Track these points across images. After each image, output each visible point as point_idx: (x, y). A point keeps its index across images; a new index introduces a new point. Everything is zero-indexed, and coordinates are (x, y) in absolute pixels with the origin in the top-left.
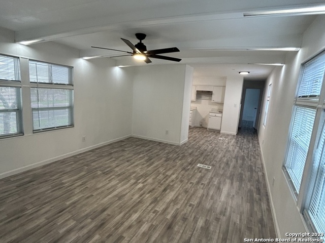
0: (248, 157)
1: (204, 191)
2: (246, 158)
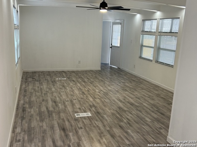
1: (63, 98)
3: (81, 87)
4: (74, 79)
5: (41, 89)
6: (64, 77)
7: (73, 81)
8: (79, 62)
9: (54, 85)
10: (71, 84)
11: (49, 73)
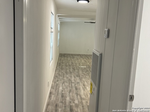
0: (64, 74)
2: (65, 73)
3: (86, 60)
4: (83, 57)
5: (67, 59)
6: (79, 56)
7: (83, 58)
8: (88, 50)
9: (73, 59)
10: (81, 59)
11: (72, 55)
